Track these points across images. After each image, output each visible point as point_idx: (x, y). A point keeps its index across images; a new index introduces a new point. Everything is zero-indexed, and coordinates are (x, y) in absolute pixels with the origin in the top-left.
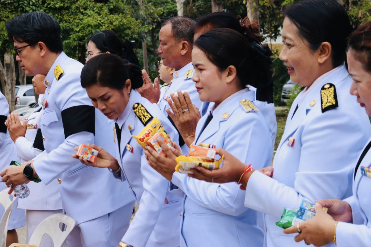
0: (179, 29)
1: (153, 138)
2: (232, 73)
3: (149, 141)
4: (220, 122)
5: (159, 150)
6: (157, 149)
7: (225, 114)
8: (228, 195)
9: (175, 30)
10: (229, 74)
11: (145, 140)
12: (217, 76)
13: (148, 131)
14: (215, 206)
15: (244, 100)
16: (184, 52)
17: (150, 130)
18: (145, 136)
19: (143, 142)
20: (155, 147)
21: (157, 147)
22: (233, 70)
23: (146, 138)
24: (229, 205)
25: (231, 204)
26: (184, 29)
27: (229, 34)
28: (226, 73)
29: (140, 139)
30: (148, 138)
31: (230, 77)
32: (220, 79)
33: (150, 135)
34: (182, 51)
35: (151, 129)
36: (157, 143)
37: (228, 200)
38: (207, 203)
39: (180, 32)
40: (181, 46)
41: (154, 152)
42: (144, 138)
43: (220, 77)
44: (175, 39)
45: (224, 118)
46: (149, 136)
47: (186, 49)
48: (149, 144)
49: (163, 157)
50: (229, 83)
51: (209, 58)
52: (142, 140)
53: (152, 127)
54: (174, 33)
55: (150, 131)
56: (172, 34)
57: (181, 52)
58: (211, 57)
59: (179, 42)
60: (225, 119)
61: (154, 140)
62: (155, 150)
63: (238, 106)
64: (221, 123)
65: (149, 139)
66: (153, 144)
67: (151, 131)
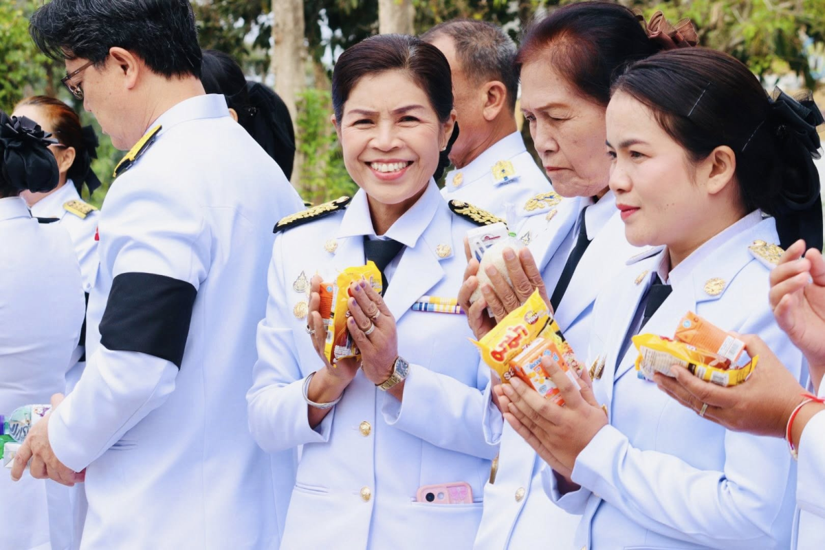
0: (476, 48)
1: (529, 354)
2: (722, 168)
3: (516, 360)
4: (698, 303)
5: (542, 389)
6: (537, 385)
7: (714, 283)
8: (757, 504)
9: (467, 53)
10: (716, 170)
11: (506, 356)
12: (683, 175)
13: (515, 330)
14: (718, 537)
15: (759, 244)
16: (492, 112)
17: (519, 327)
18: (506, 345)
19: (502, 363)
20: (532, 380)
21: (537, 379)
22: (725, 159)
23: (510, 351)
24: (760, 530)
25: (767, 529)
26: (489, 49)
27: (715, 61)
28: (708, 167)
29: (494, 354)
30: (514, 350)
31: (717, 177)
32: (692, 183)
33: (521, 342)
34: (487, 108)
35: (524, 325)
36: (541, 370)
37: (757, 519)
38: (690, 530)
39: (481, 56)
40: (485, 97)
41: (530, 395)
42: (505, 350)
43: (693, 178)
44: (468, 77)
45: (711, 293)
46: (517, 345)
47: (496, 103)
48: (518, 370)
49: (553, 404)
50: (714, 196)
51: (663, 125)
52: (498, 356)
53: (526, 319)
54: (464, 62)
55: (520, 331)
56: (460, 64)
57: (485, 113)
58: (668, 122)
59: (478, 86)
60: (712, 295)
61: (531, 362)
62: (531, 386)
63: (748, 259)
64: (701, 306)
65: (516, 355)
66: (528, 371)
67: (524, 331)
